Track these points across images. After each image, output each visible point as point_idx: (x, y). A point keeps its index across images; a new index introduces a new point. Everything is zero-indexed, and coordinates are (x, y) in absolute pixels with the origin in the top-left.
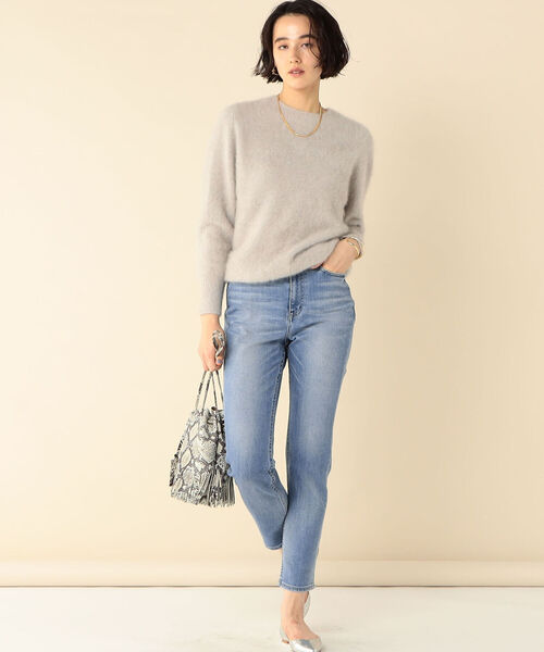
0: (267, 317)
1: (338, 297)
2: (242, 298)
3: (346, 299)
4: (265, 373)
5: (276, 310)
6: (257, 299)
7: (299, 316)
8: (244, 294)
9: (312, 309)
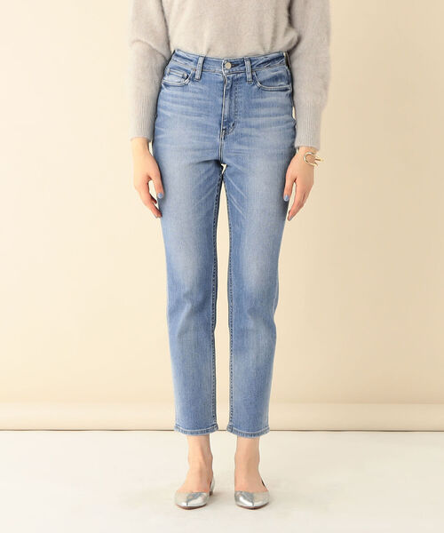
5: (207, 126)
6: (187, 113)
7: (232, 133)
8: (174, 105)
9: (247, 126)
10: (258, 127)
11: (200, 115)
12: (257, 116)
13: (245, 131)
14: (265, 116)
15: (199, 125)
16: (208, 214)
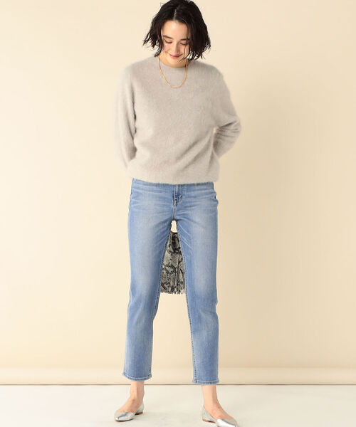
0: (158, 202)
1: (206, 189)
2: (143, 189)
3: (211, 190)
4: (157, 243)
5: (165, 198)
6: (153, 191)
7: (180, 202)
8: (145, 186)
9: (189, 197)
10: (195, 197)
11: (161, 192)
12: (194, 191)
13: (188, 200)
14: (198, 190)
15: (161, 198)
16: (160, 253)
